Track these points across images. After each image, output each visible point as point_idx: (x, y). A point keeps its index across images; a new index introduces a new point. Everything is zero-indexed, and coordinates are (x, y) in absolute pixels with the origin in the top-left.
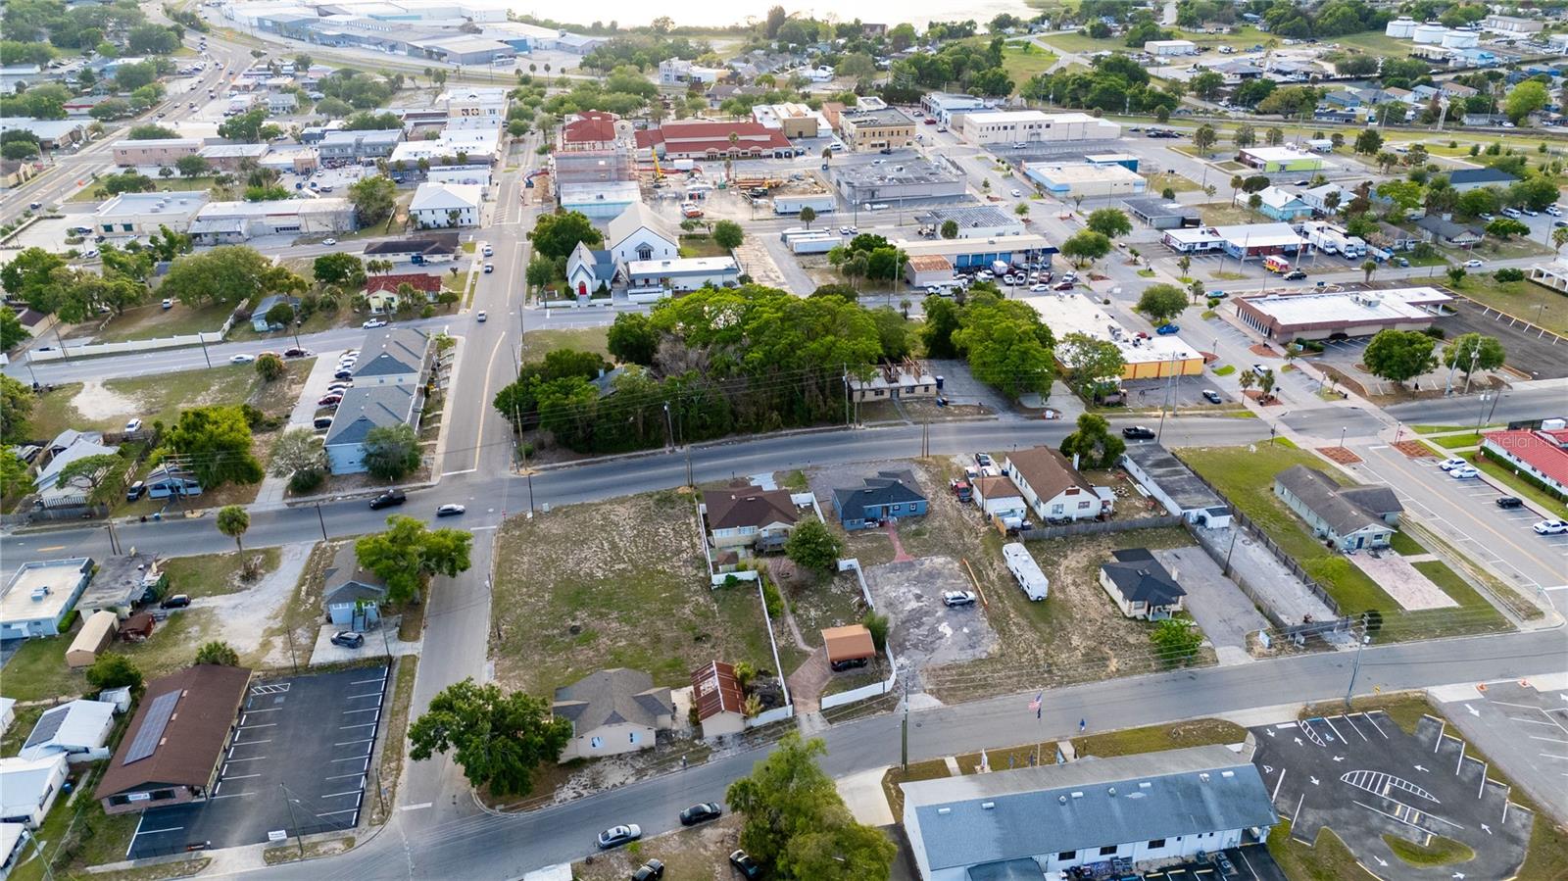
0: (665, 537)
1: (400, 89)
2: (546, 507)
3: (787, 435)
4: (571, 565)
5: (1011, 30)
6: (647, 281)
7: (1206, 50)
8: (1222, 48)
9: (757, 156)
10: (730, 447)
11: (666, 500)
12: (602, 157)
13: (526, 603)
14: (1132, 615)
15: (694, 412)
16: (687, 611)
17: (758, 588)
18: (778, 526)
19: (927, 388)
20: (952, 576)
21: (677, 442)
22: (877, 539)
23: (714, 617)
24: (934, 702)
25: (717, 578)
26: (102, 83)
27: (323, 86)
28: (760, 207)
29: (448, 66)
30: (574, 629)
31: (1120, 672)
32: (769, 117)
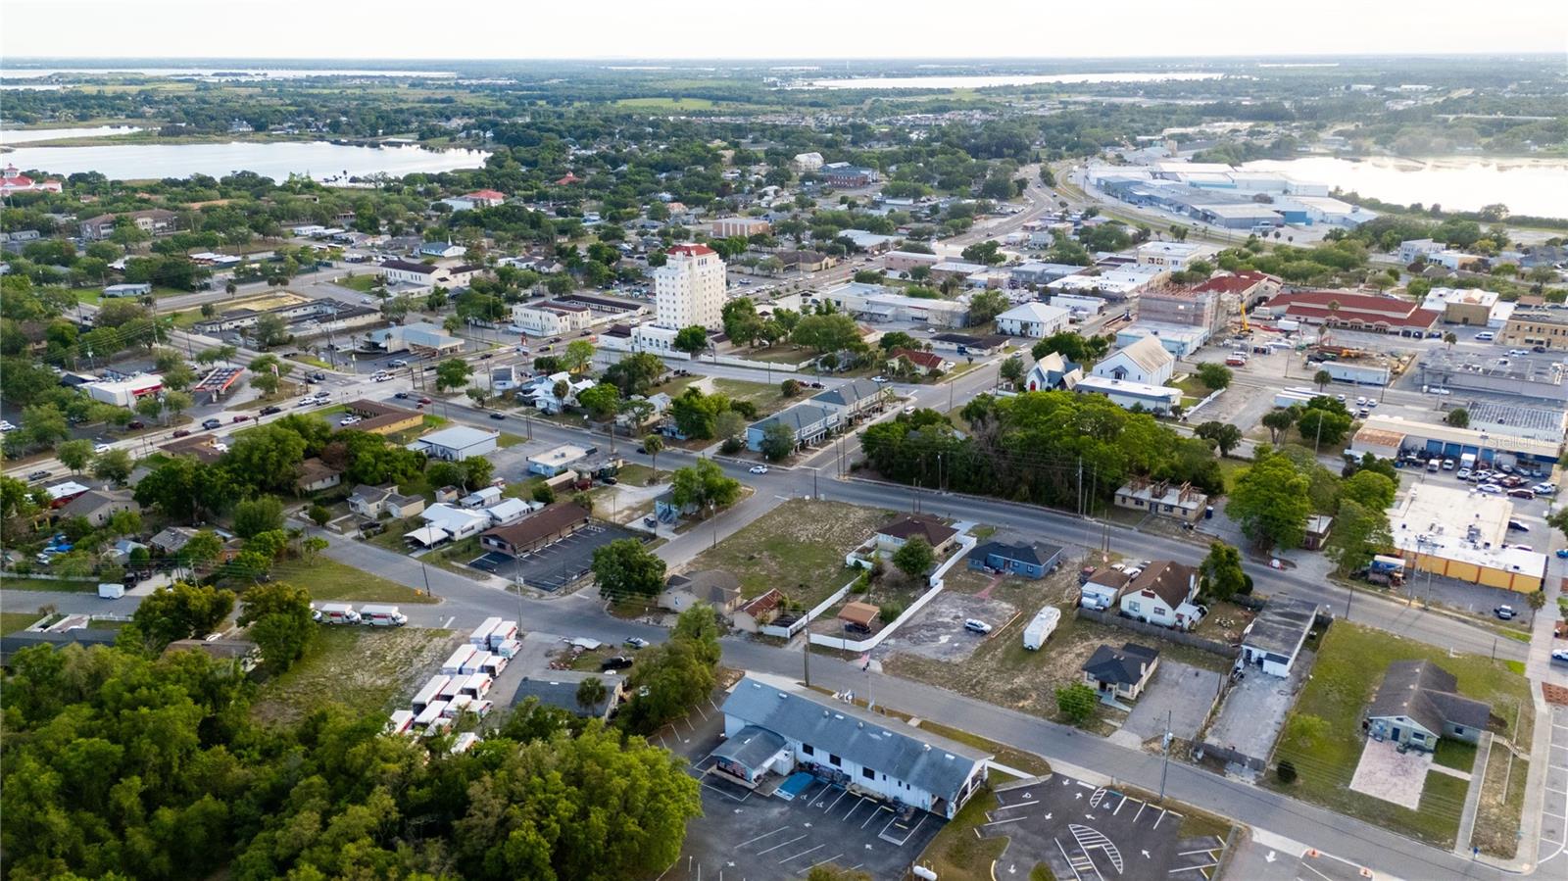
4: (795, 529)
9: (1382, 331)
12: (1182, 302)
13: (749, 538)
19: (1185, 511)
22: (981, 578)
23: (826, 580)
24: (879, 668)
25: (851, 559)
26: (941, 215)
27: (1086, 231)
28: (1311, 369)
29: (1202, 225)
30: (752, 558)
31: (1022, 709)
32: (1436, 301)
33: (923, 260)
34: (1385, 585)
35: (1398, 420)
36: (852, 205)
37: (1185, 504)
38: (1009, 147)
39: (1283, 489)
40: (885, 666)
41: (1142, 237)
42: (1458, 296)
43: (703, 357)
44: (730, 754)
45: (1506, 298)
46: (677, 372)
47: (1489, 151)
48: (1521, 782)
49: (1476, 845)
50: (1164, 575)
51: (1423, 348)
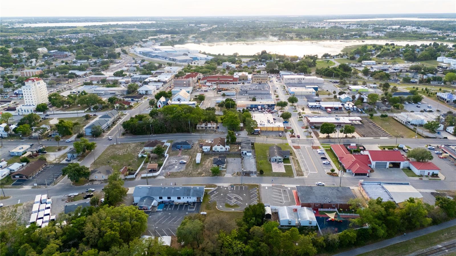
1: (161, 67)
4: (117, 152)
5: (328, 57)
7: (379, 63)
8: (384, 63)
9: (228, 83)
11: (143, 143)
13: (104, 158)
17: (146, 158)
19: (213, 127)
20: (186, 159)
23: (135, 162)
24: (164, 178)
25: (140, 156)
26: (98, 64)
27: (144, 66)
28: (219, 94)
29: (174, 62)
30: (109, 162)
31: (203, 176)
32: (237, 75)
33: (102, 77)
34: (258, 135)
35: (242, 102)
36: (67, 63)
37: (213, 126)
38: (108, 43)
39: (234, 118)
40: (165, 177)
41: (160, 66)
42: (240, 74)
43: (48, 113)
44: (142, 204)
45: (250, 73)
46: (42, 118)
47: (227, 40)
48: (298, 163)
49: (298, 175)
50: (220, 140)
51: (239, 86)
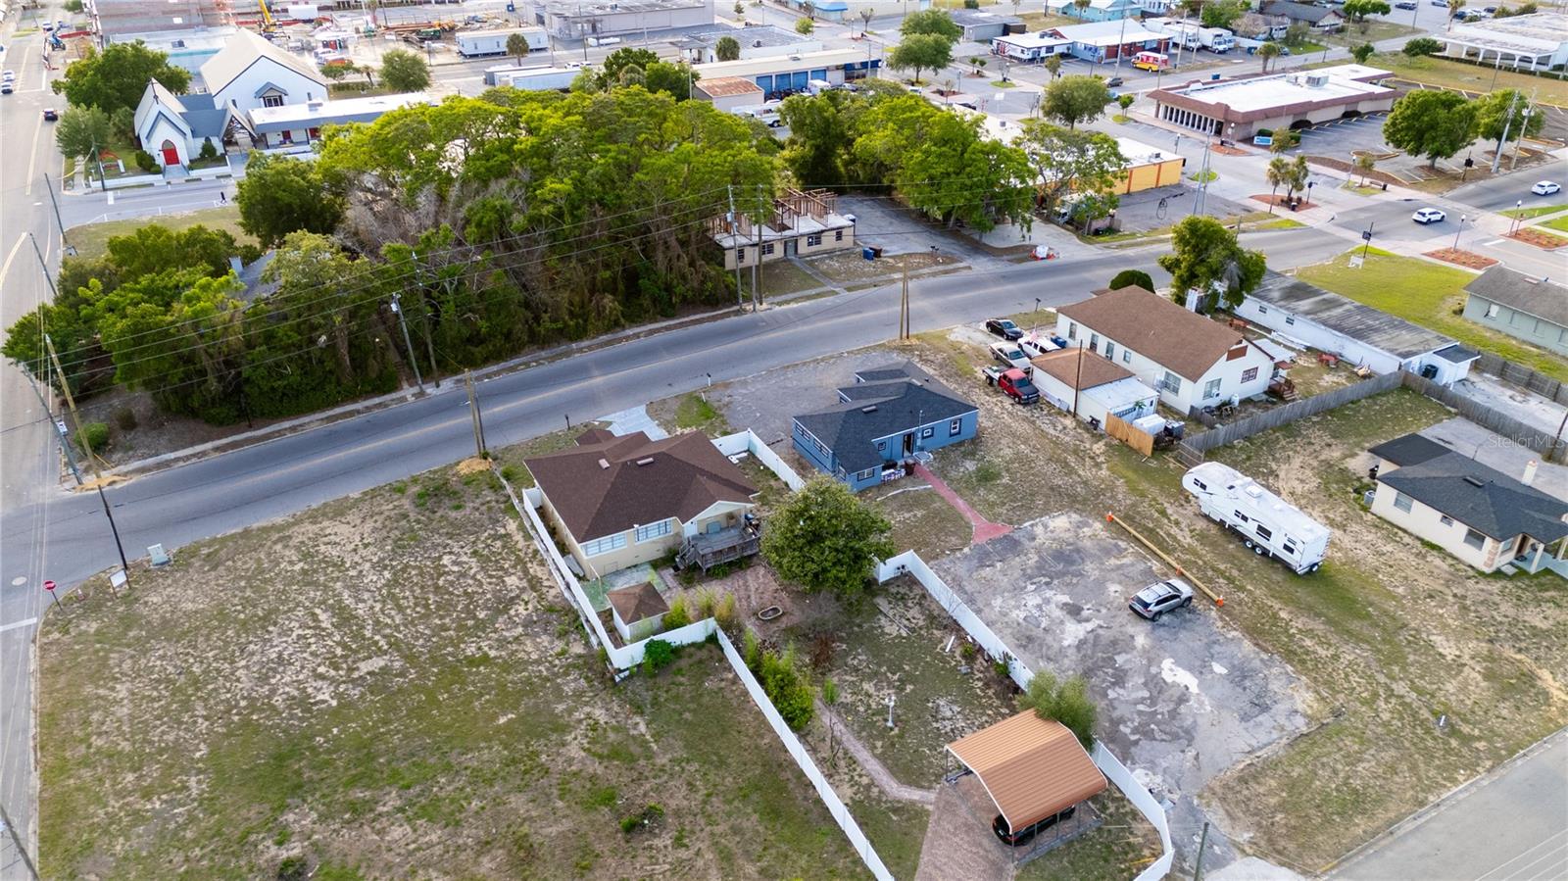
0: (463, 575)
2: (157, 552)
3: (637, 336)
4: (245, 681)
6: (287, 135)
10: (534, 371)
11: (438, 493)
13: (138, 817)
14: (1494, 568)
15: (448, 311)
16: (574, 751)
17: (723, 659)
18: (719, 509)
19: (840, 234)
20: (1107, 552)
21: (427, 375)
22: (917, 501)
23: (650, 756)
37: (829, 224)
